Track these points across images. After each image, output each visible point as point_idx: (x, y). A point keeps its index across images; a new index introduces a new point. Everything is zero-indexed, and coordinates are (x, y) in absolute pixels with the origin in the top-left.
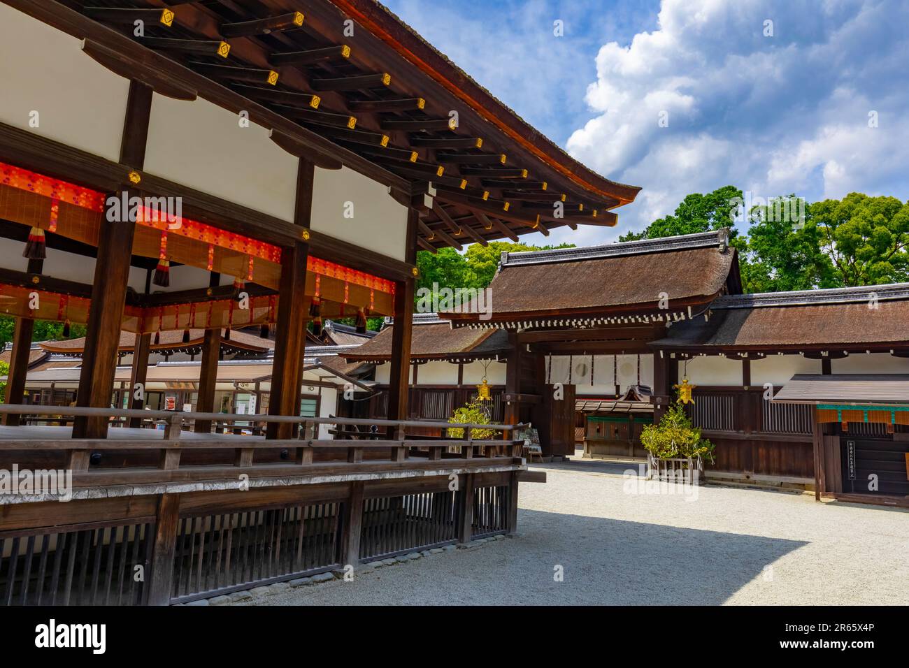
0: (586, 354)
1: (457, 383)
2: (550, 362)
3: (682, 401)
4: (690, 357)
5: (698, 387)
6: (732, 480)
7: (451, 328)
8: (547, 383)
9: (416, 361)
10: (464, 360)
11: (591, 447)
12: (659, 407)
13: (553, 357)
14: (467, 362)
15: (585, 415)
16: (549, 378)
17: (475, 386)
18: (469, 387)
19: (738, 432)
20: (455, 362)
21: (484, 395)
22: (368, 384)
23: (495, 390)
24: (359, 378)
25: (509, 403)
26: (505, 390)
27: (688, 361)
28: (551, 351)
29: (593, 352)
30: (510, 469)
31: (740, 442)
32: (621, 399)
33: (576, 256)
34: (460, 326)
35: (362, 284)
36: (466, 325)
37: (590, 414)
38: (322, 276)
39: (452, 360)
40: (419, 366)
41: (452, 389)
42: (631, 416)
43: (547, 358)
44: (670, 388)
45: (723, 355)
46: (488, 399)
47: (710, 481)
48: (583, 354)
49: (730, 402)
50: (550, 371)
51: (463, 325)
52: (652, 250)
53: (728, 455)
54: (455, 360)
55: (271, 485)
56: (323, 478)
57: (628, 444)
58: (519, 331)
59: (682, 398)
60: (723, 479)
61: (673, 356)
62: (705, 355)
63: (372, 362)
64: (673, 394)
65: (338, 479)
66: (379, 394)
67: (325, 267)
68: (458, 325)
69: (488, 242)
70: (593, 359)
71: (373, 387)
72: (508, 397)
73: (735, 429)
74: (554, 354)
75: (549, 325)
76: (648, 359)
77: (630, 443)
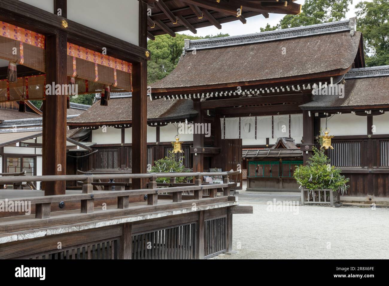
0: (251, 116)
1: (155, 141)
2: (224, 123)
3: (324, 147)
4: (329, 116)
5: (335, 137)
6: (359, 202)
7: (151, 99)
8: (222, 138)
9: (123, 126)
10: (161, 123)
11: (252, 183)
12: (307, 152)
13: (226, 119)
14: (163, 125)
15: (247, 160)
16: (224, 134)
17: (170, 142)
18: (164, 144)
19: (363, 168)
20: (154, 126)
21: (178, 149)
22: (88, 144)
23: (185, 145)
24: (80, 140)
25: (196, 154)
26: (192, 144)
27: (328, 118)
28: (224, 115)
29: (256, 114)
30: (228, 205)
31: (364, 175)
32: (273, 148)
33: (242, 42)
34: (158, 98)
35: (107, 65)
36: (162, 97)
37: (251, 160)
38: (77, 59)
39: (152, 124)
40: (126, 129)
41: (152, 146)
42: (281, 159)
43: (222, 120)
44: (315, 138)
45: (354, 112)
46: (181, 151)
47: (343, 203)
48: (249, 116)
49: (357, 147)
50: (225, 130)
51: (160, 97)
52: (299, 36)
53: (356, 184)
54: (153, 124)
55: (67, 231)
56: (104, 222)
57: (279, 179)
58: (201, 100)
59: (324, 145)
60: (353, 202)
61: (317, 115)
62: (341, 113)
63: (89, 128)
64: (317, 143)
65: (114, 222)
66: (96, 151)
67: (79, 52)
68: (156, 97)
69: (175, 33)
70: (256, 120)
71: (91, 147)
72: (196, 150)
73: (361, 166)
74: (227, 116)
75: (216, 95)
76: (298, 118)
77: (280, 179)
